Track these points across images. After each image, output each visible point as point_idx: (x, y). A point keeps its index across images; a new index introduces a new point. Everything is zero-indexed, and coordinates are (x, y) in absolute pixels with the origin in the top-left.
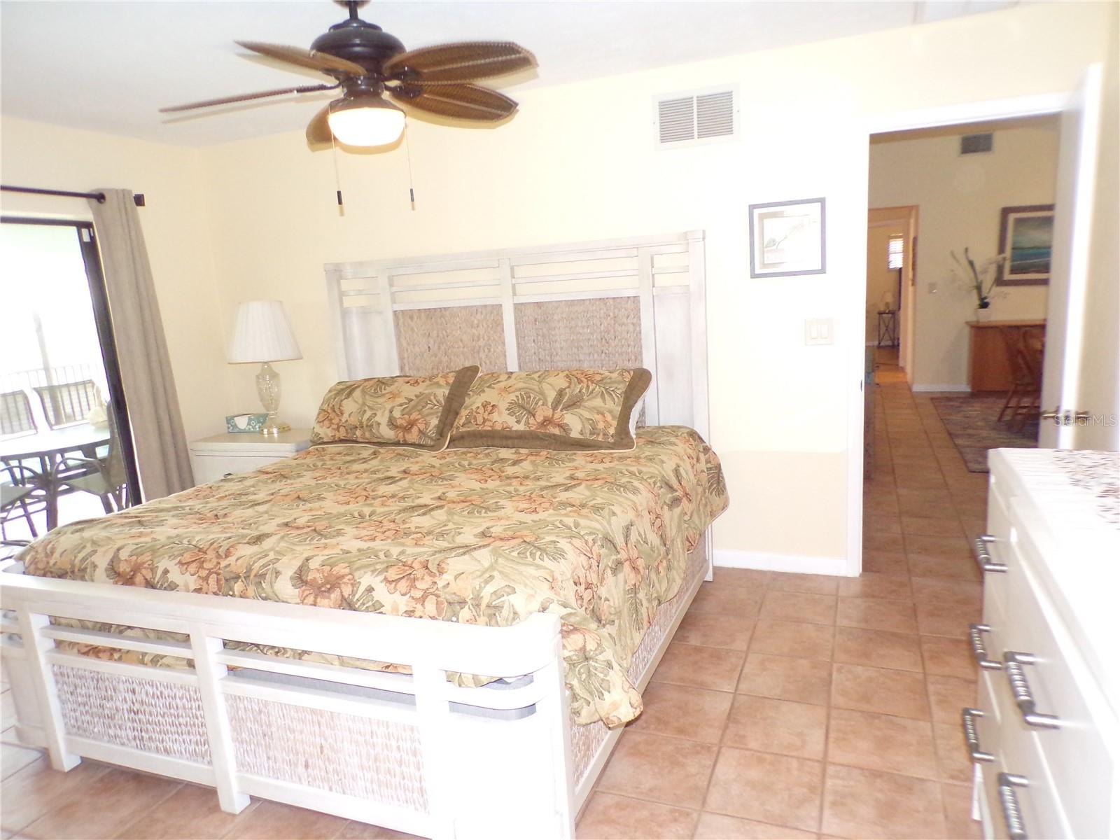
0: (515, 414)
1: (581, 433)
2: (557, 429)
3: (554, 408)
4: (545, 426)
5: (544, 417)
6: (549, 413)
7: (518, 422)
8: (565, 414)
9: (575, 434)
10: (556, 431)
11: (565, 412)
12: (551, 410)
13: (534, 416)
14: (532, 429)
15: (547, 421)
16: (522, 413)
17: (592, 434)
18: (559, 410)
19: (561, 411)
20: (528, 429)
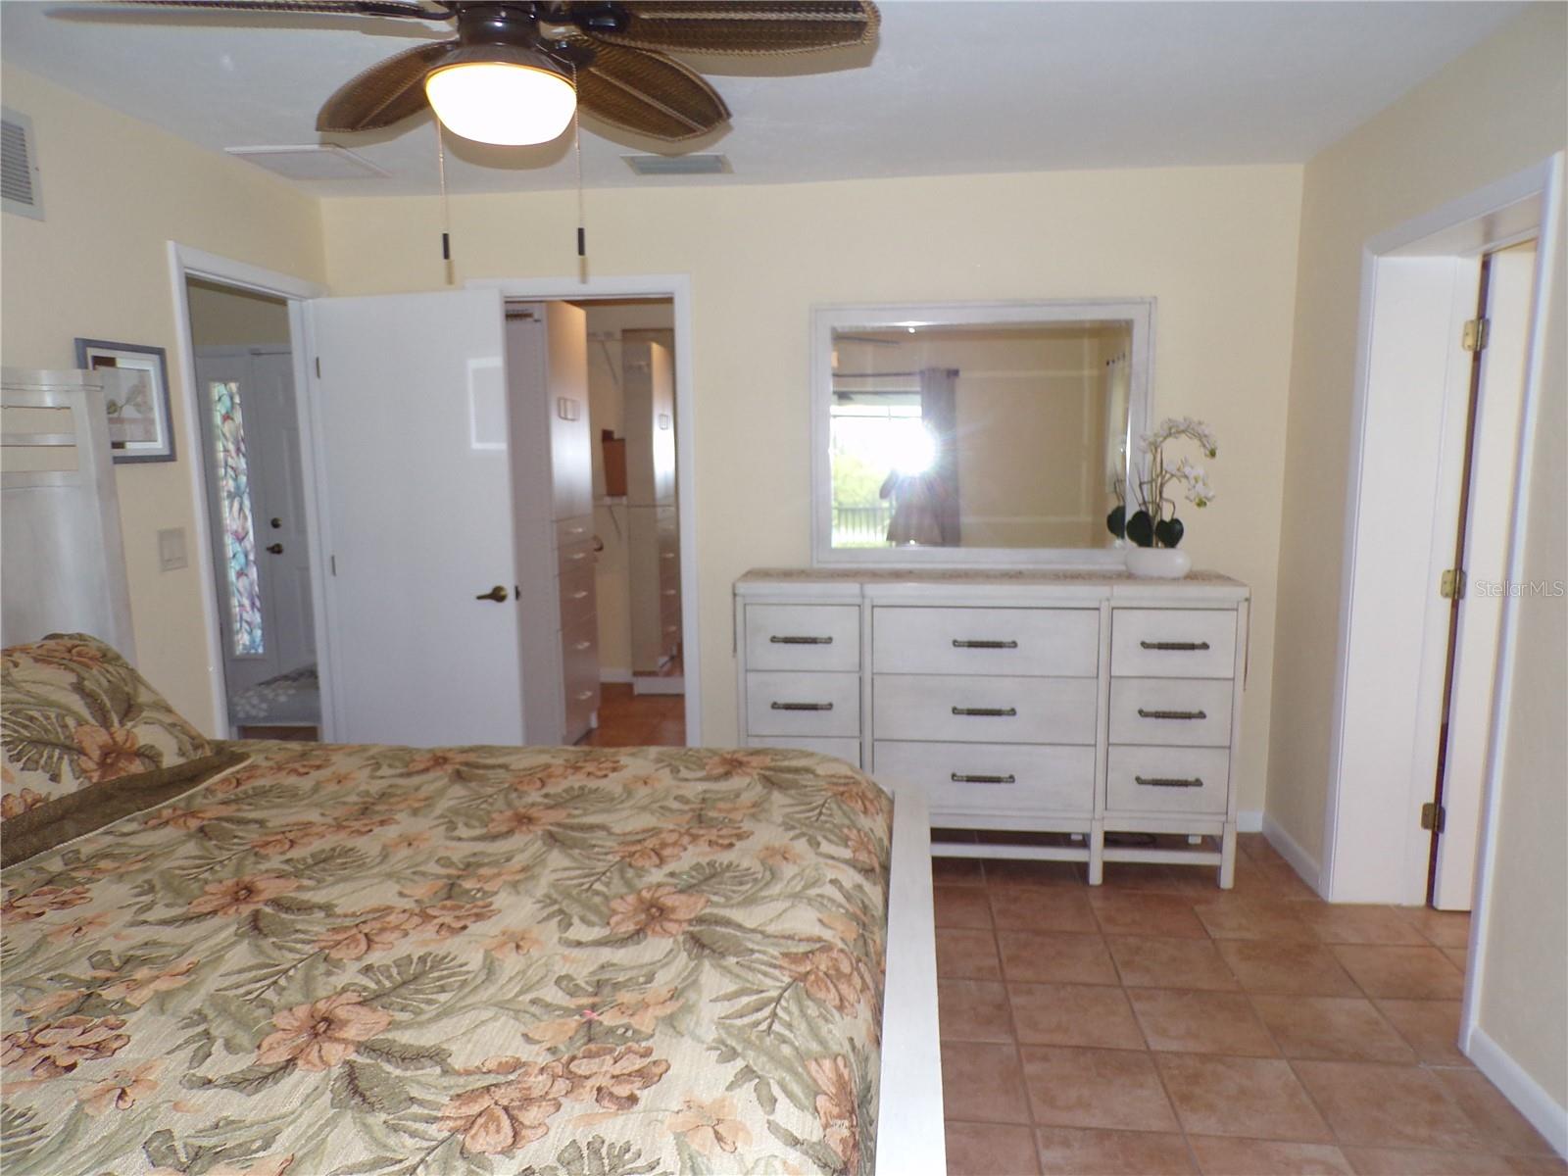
0: (37, 762)
1: (182, 753)
2: (138, 762)
3: (105, 723)
4: (112, 765)
5: (101, 747)
6: (102, 737)
7: (55, 778)
8: (134, 726)
9: (170, 760)
10: (137, 767)
11: (129, 724)
12: (103, 730)
13: (82, 752)
14: (95, 780)
15: (111, 755)
16: (50, 757)
17: (196, 747)
18: (116, 723)
19: (122, 723)
20: (87, 784)
